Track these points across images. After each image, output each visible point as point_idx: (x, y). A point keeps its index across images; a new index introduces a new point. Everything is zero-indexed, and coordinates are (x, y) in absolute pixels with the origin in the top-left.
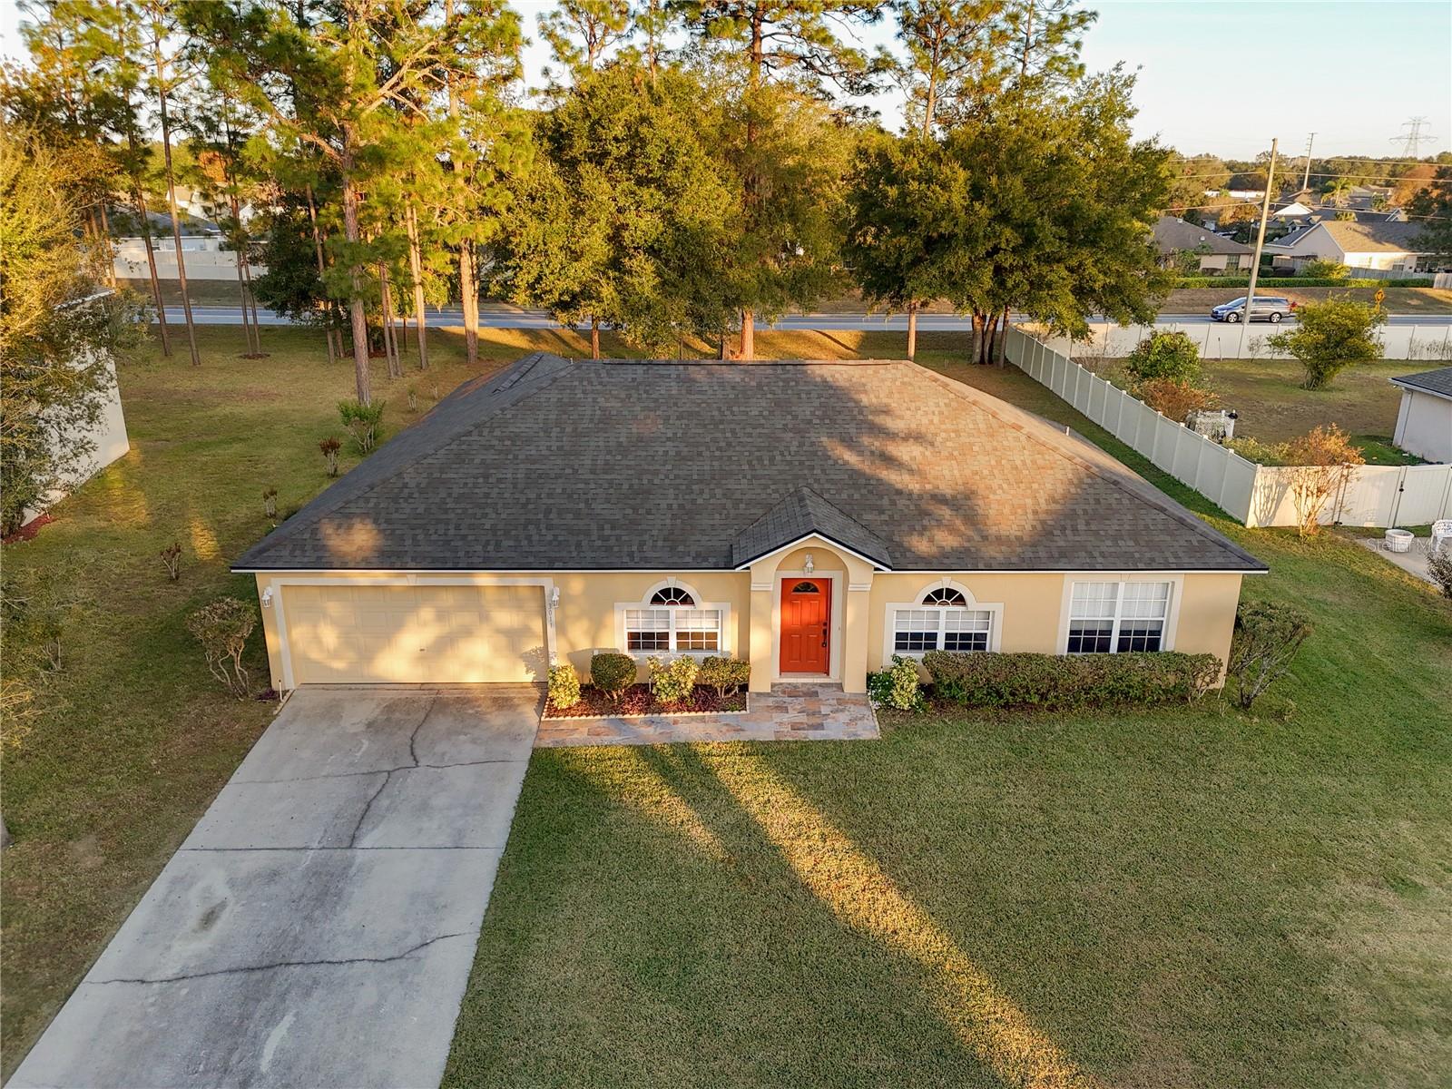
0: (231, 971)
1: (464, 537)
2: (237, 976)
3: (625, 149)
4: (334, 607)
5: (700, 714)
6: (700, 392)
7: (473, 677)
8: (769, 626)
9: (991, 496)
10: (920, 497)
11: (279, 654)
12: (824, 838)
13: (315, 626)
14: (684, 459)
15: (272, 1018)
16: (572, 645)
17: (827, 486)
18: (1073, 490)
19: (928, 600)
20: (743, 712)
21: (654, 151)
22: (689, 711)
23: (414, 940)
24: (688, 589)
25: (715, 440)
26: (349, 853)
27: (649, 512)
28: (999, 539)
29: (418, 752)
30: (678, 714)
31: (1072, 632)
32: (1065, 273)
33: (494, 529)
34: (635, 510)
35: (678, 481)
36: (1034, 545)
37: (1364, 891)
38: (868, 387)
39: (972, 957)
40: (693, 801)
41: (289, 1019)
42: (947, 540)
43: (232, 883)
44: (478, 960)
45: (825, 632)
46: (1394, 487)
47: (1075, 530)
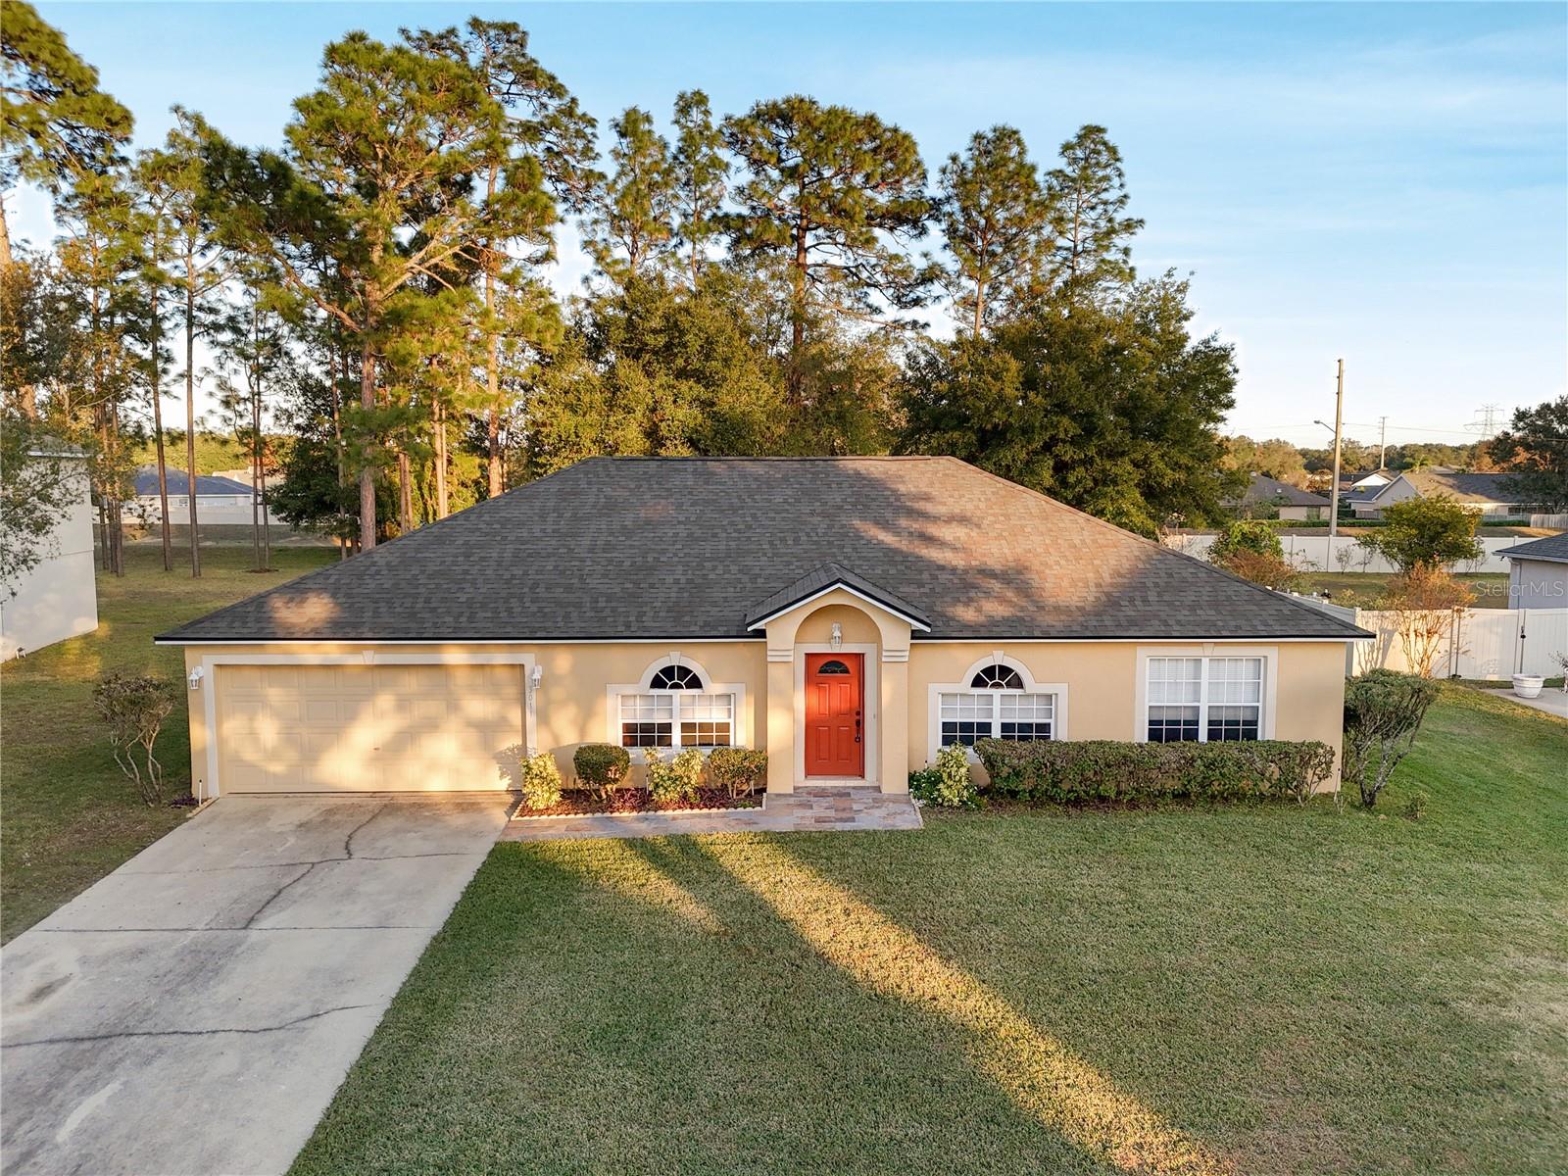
0: (51, 1041)
1: (433, 610)
2: (57, 1046)
3: (662, 340)
4: (275, 694)
5: (705, 811)
6: (721, 483)
7: (437, 784)
8: (790, 708)
9: (1047, 571)
10: (966, 571)
11: (203, 751)
12: (847, 913)
13: (251, 719)
14: (697, 539)
15: (90, 1087)
16: (556, 738)
17: (857, 563)
18: (1141, 566)
19: (978, 682)
20: (758, 808)
21: (693, 342)
22: (692, 808)
23: (305, 1010)
24: (697, 668)
25: (732, 523)
26: (241, 933)
27: (652, 586)
28: (1057, 609)
29: (352, 847)
30: (679, 812)
31: (1151, 723)
32: (1130, 468)
33: (470, 603)
34: (636, 584)
35: (687, 559)
36: (1097, 614)
37: (1542, 964)
38: (907, 478)
39: (1034, 1022)
40: (689, 883)
41: (114, 1087)
42: (995, 609)
43: (84, 961)
44: (381, 1029)
45: (858, 723)
46: (1514, 634)
47: (1145, 601)
